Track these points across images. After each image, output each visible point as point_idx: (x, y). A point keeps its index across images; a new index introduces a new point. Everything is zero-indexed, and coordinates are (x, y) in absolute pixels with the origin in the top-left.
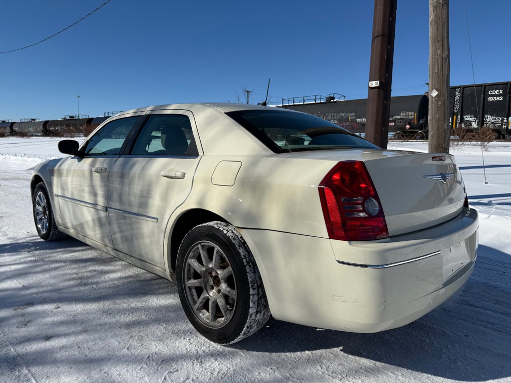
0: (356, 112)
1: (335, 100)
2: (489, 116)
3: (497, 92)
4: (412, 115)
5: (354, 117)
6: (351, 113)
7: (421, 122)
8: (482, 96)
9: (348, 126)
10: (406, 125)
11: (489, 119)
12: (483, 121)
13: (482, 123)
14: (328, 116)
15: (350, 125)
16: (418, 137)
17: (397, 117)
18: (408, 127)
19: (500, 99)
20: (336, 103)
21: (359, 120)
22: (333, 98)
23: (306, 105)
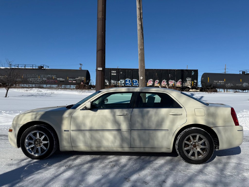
0: (56, 75)
1: (44, 68)
2: (112, 80)
3: (114, 72)
4: (84, 78)
5: (56, 78)
6: (54, 75)
7: (87, 81)
8: (110, 73)
9: (53, 81)
10: (81, 83)
11: (112, 81)
12: (110, 82)
13: (110, 83)
14: (41, 76)
15: (54, 81)
16: (86, 88)
17: (77, 79)
18: (82, 83)
19: (115, 74)
20: (45, 70)
21: (58, 79)
22: (43, 67)
23: (26, 69)
